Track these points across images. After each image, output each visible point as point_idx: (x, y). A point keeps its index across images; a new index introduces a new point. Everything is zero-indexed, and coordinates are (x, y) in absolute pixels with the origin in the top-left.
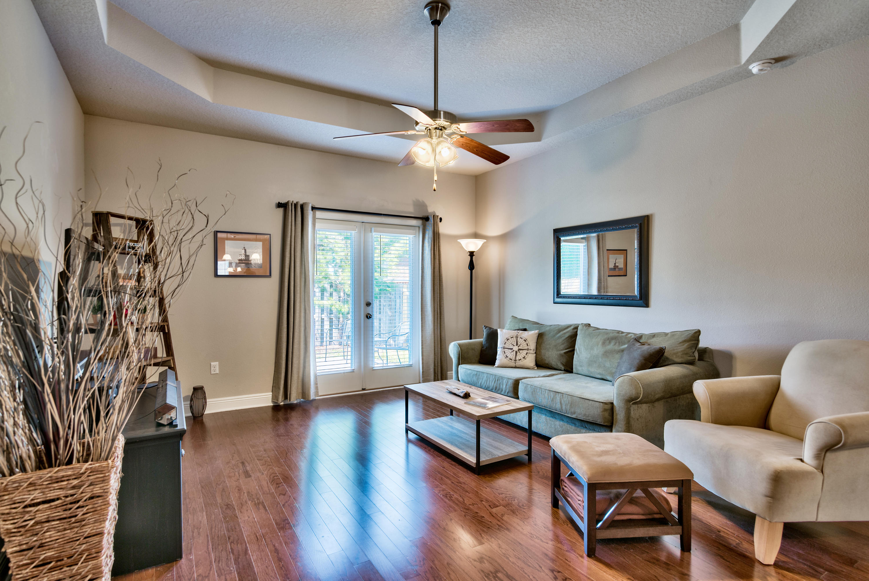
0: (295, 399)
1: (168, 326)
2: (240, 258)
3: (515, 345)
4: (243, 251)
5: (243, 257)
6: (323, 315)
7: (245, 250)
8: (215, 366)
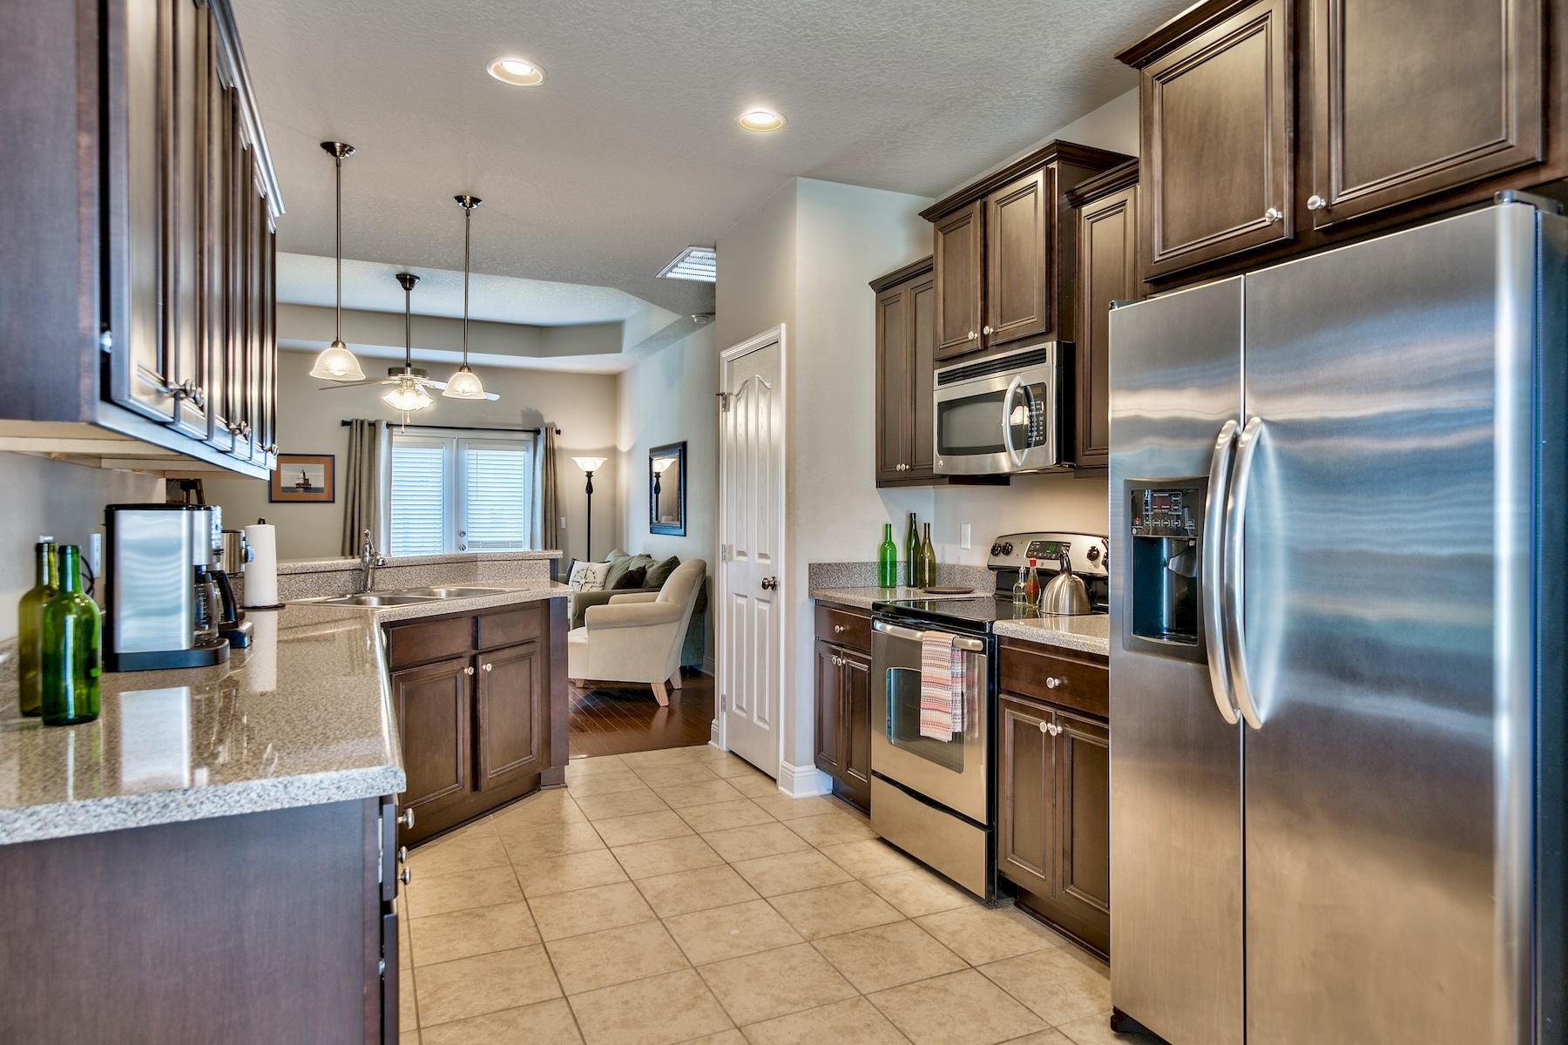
2: (298, 482)
4: (302, 475)
5: (302, 481)
7: (304, 473)
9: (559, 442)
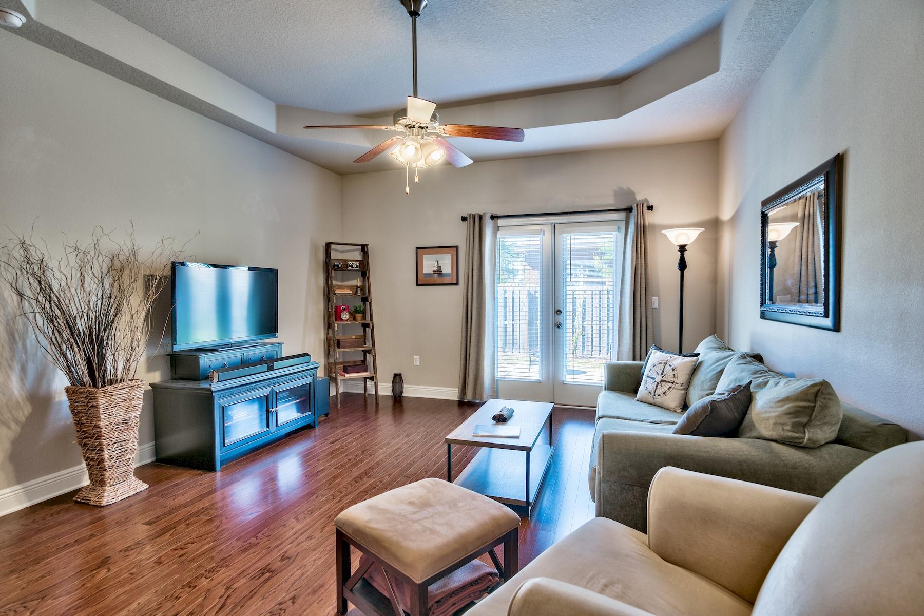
0: (469, 397)
1: (373, 323)
2: (434, 269)
3: (660, 374)
4: (436, 263)
5: (436, 269)
6: (506, 322)
7: (438, 262)
8: (417, 359)
9: (650, 218)
